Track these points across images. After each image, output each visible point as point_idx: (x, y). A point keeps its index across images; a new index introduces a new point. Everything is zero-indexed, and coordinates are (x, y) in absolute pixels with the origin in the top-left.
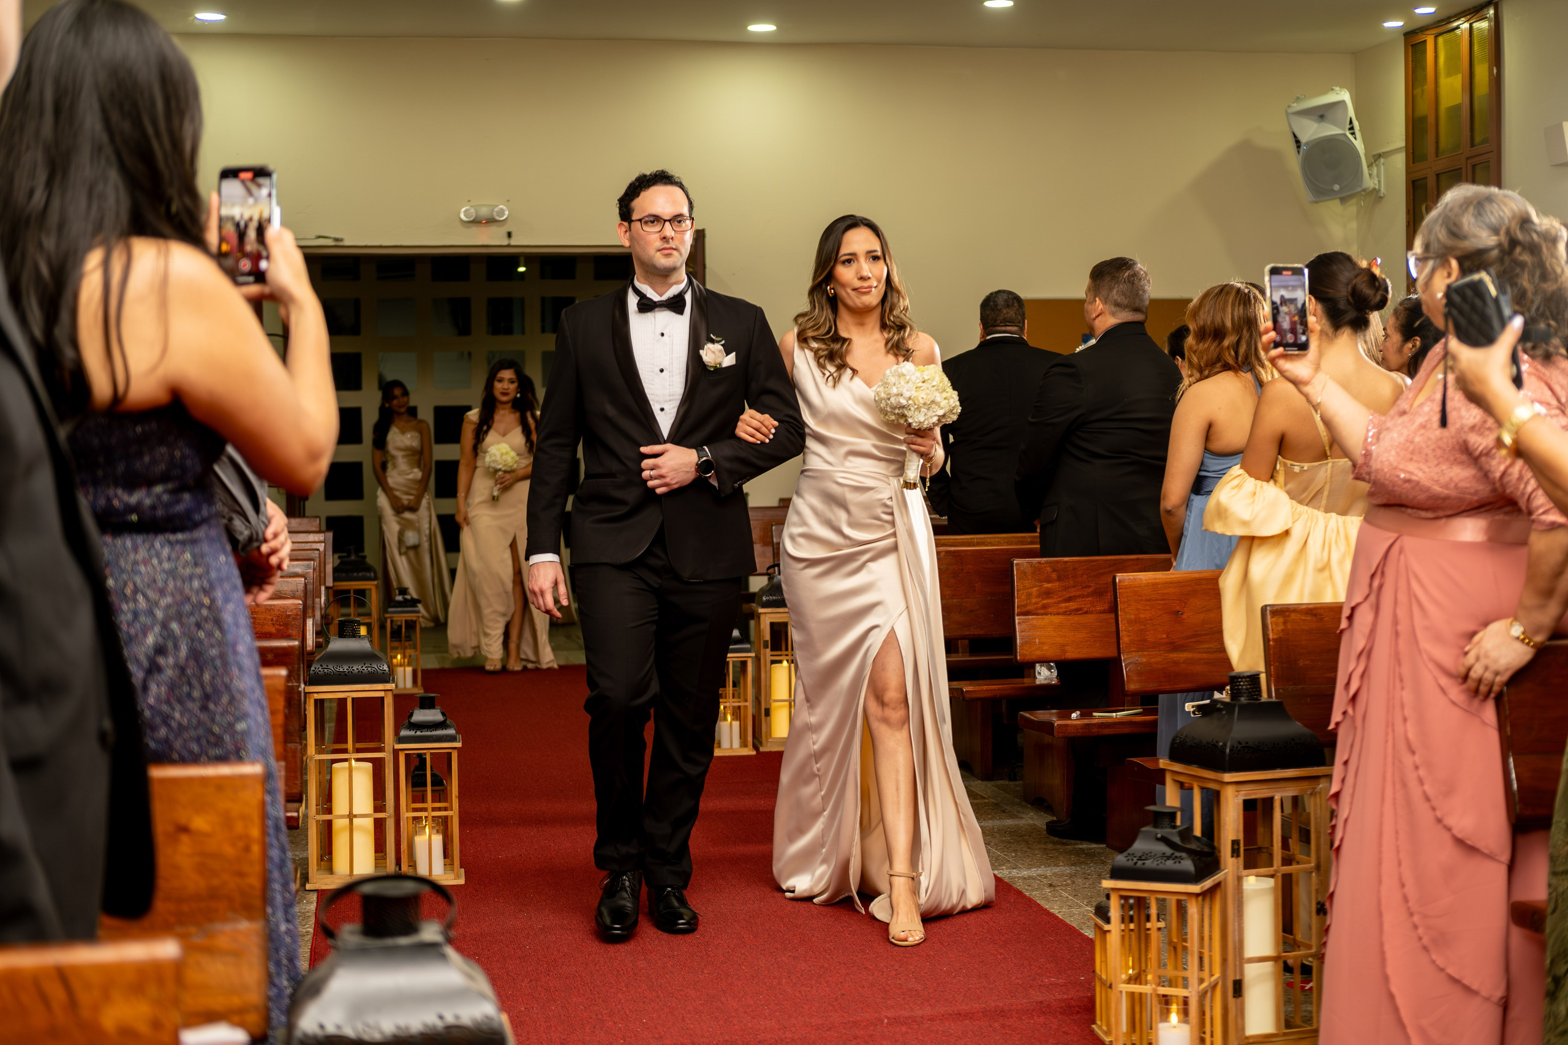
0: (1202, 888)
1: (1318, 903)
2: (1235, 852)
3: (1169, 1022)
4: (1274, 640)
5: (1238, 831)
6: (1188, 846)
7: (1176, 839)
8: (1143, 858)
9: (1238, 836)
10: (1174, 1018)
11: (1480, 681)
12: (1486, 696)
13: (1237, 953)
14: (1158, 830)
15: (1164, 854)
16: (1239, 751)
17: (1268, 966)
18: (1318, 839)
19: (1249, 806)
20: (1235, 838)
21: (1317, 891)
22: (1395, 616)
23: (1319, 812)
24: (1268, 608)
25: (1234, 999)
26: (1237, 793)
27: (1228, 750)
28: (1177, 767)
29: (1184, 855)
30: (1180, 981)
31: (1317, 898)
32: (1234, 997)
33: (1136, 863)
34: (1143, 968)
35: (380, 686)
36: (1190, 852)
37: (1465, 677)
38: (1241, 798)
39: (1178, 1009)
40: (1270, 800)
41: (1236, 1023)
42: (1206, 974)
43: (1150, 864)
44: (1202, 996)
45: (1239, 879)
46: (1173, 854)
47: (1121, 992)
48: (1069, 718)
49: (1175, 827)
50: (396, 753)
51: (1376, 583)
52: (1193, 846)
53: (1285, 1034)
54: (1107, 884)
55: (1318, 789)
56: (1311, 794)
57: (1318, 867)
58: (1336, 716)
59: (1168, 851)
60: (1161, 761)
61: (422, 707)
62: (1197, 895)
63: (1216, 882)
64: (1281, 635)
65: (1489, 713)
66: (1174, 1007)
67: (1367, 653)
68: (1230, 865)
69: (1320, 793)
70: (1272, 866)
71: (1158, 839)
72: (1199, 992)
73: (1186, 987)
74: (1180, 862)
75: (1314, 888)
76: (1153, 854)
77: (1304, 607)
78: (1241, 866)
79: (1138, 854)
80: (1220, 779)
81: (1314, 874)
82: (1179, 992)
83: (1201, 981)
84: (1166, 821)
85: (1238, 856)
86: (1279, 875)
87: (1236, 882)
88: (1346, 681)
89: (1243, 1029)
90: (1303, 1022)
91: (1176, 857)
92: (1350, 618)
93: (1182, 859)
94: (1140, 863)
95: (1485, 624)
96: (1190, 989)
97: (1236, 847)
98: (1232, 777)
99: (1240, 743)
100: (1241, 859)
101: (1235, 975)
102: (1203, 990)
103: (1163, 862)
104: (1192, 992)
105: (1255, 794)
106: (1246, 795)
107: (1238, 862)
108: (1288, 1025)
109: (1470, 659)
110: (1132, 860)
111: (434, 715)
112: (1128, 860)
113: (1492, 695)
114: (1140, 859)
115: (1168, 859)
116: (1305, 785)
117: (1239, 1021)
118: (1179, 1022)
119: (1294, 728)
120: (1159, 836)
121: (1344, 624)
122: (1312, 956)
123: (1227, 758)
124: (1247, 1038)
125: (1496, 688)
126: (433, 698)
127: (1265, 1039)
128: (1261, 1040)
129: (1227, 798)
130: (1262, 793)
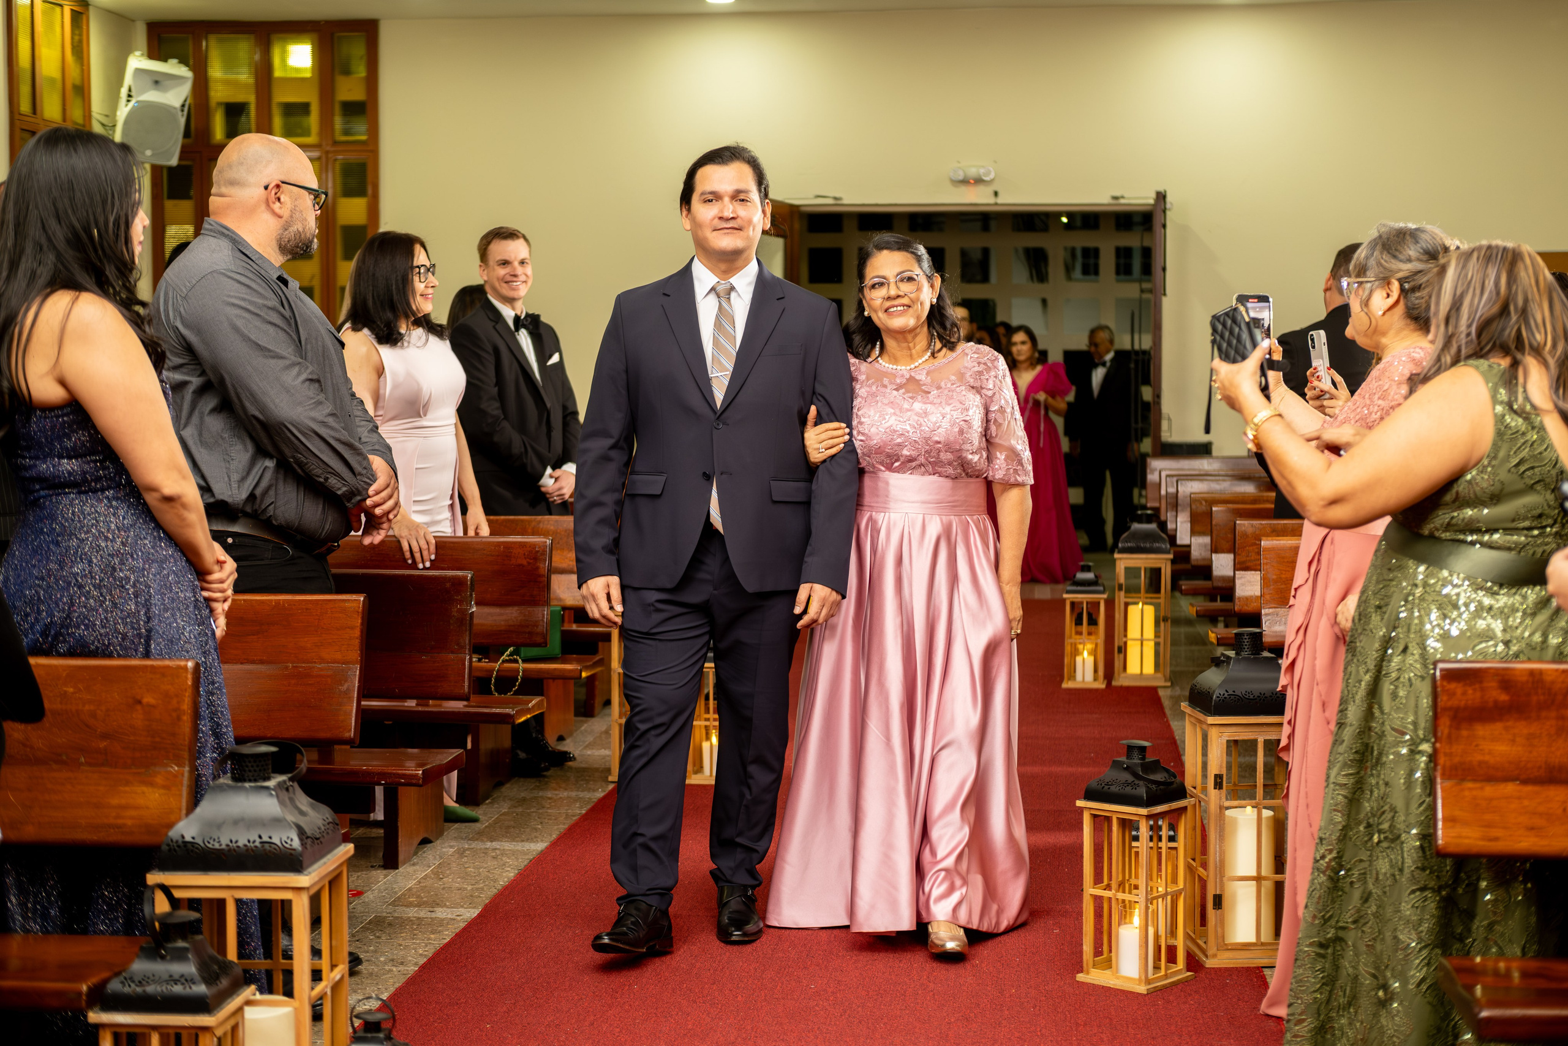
0: (1149, 811)
2: (1218, 786)
5: (1221, 766)
6: (1152, 777)
7: (1139, 769)
9: (1221, 771)
10: (1135, 920)
13: (1216, 872)
15: (1125, 782)
16: (1224, 697)
19: (1233, 745)
20: (1218, 772)
25: (1213, 911)
26: (1221, 734)
27: (1215, 697)
28: (1192, 712)
29: (1141, 782)
32: (1214, 909)
34: (1127, 878)
38: (1225, 738)
40: (1255, 742)
41: (1216, 932)
43: (1114, 789)
45: (1222, 808)
47: (1088, 894)
49: (1144, 758)
51: (1313, 569)
52: (1155, 776)
54: (1080, 803)
59: (1130, 778)
62: (1148, 818)
66: (1136, 911)
67: (1304, 629)
70: (1255, 799)
71: (1126, 768)
74: (1135, 788)
76: (1118, 782)
78: (1225, 799)
79: (1110, 780)
80: (1208, 722)
84: (1137, 754)
85: (1221, 788)
86: (1262, 806)
87: (1218, 811)
89: (1222, 937)
91: (1134, 784)
93: (1139, 787)
97: (1219, 780)
98: (1219, 720)
99: (1227, 691)
100: (1224, 793)
101: (1212, 890)
105: (1238, 735)
106: (1229, 736)
107: (1222, 795)
110: (1103, 785)
114: (1107, 784)
115: (1127, 786)
117: (1219, 930)
120: (1128, 765)
123: (1213, 704)
124: (1228, 945)
127: (1246, 947)
128: (1239, 947)
129: (1211, 738)
130: (1245, 735)
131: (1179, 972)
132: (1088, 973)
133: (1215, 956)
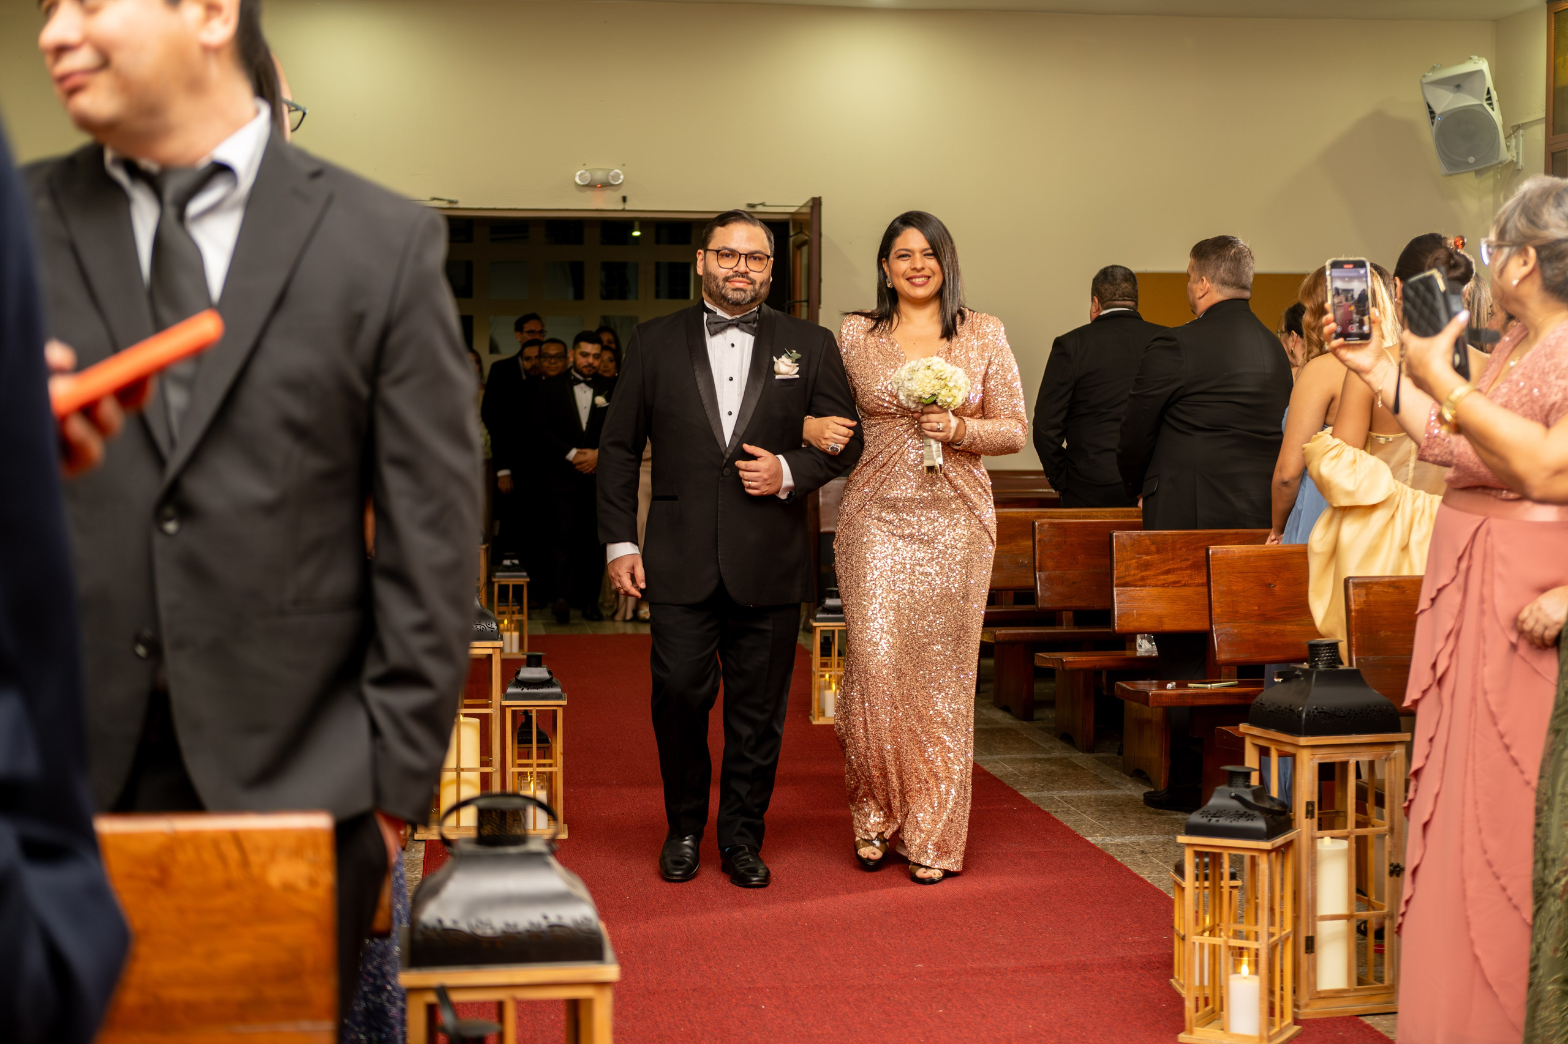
0: (1273, 845)
1: (1391, 865)
2: (1309, 814)
3: (1239, 973)
4: (1356, 611)
5: (1312, 793)
6: (1263, 806)
7: (1250, 798)
8: (1218, 815)
9: (1312, 798)
10: (1245, 969)
13: (1310, 911)
14: (1233, 789)
15: (1237, 811)
16: (1315, 716)
17: (1341, 925)
18: (1392, 802)
19: (1324, 768)
20: (1309, 800)
21: (1390, 852)
22: (1482, 593)
23: (1393, 776)
24: (1351, 581)
25: (1306, 955)
26: (1312, 757)
27: (1304, 715)
28: (1256, 731)
29: (1257, 813)
30: (1253, 935)
31: (1390, 860)
32: (1306, 953)
33: (1210, 820)
34: (1217, 922)
35: (490, 644)
36: (1264, 811)
38: (1316, 761)
39: (1249, 961)
40: (1344, 765)
41: (1308, 978)
42: (1276, 929)
43: (1223, 820)
44: (1272, 949)
45: (1313, 839)
46: (1245, 812)
47: (1194, 943)
48: (1165, 687)
49: (1249, 786)
50: (503, 708)
51: (1463, 565)
52: (1267, 805)
53: (1356, 990)
54: (1182, 839)
55: (1392, 756)
56: (1386, 760)
57: (1392, 830)
59: (1241, 808)
60: (1241, 725)
61: (529, 665)
62: (1269, 852)
63: (1288, 840)
64: (1363, 606)
66: (1245, 959)
67: (1456, 632)
68: (1304, 826)
69: (1395, 758)
70: (1345, 827)
71: (1233, 798)
72: (1268, 945)
73: (1257, 940)
74: (1252, 820)
75: (1387, 849)
76: (1226, 811)
77: (1387, 579)
78: (1316, 827)
79: (1213, 812)
80: (1296, 742)
81: (1387, 837)
82: (1251, 944)
83: (1272, 935)
84: (1240, 781)
85: (1312, 817)
86: (1353, 836)
87: (1310, 842)
89: (1315, 984)
90: (1375, 980)
91: (1249, 815)
93: (1255, 817)
94: (1214, 820)
96: (1260, 942)
97: (1310, 808)
98: (1308, 741)
99: (1316, 708)
100: (1315, 820)
101: (1308, 932)
102: (1273, 942)
103: (1237, 818)
104: (1262, 945)
105: (1330, 757)
106: (1321, 758)
107: (1312, 823)
108: (1360, 982)
110: (1206, 817)
111: (540, 673)
112: (1202, 817)
114: (1214, 816)
115: (1241, 816)
116: (1380, 750)
117: (1311, 976)
118: (1250, 974)
119: (1370, 695)
120: (1233, 794)
122: (1384, 917)
123: (1303, 723)
124: (1318, 992)
126: (541, 656)
127: (1336, 994)
128: (1332, 995)
129: (1302, 761)
130: (1336, 757)
131: (1287, 1026)
132: (1191, 1032)
133: (1307, 1005)
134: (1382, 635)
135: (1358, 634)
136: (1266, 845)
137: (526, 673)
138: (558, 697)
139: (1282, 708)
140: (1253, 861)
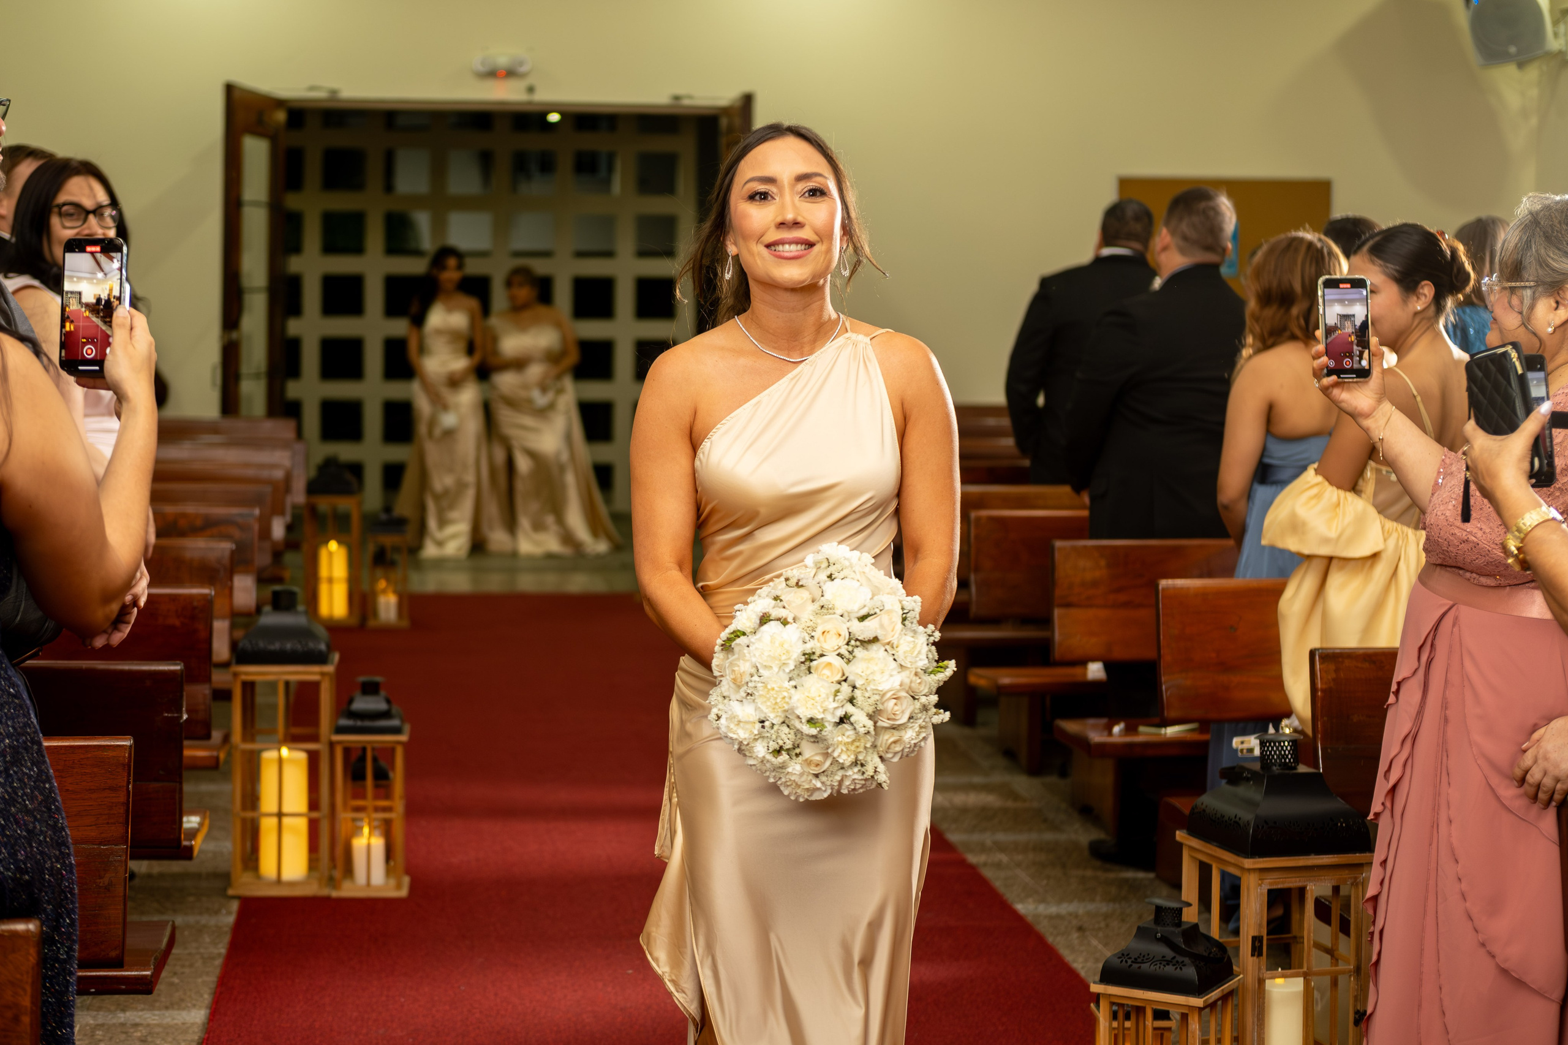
0: (1205, 1002)
1: (1356, 1011)
2: (1256, 951)
4: (1323, 690)
5: (1260, 926)
6: (1196, 950)
7: (1180, 939)
8: (1141, 959)
9: (1260, 932)
11: (1538, 786)
12: (1547, 804)
14: (1161, 927)
15: (1164, 957)
16: (1266, 832)
19: (1275, 896)
20: (1256, 934)
21: (1353, 997)
22: (1444, 698)
24: (1317, 653)
26: (1260, 882)
27: (1251, 828)
29: (1187, 958)
31: (1353, 1005)
33: (1132, 965)
35: (316, 669)
37: (1522, 781)
38: (1265, 887)
40: (1302, 891)
43: (1145, 967)
46: (1174, 958)
48: (1109, 729)
49: (1181, 923)
50: (332, 745)
51: (1424, 658)
52: (1203, 949)
54: (1098, 988)
55: (1359, 877)
56: (1352, 884)
57: (1356, 969)
58: (1376, 807)
59: (1169, 953)
60: (1178, 832)
61: (364, 693)
62: (1201, 1009)
63: (1228, 989)
64: (1332, 684)
65: (1549, 822)
67: (1412, 738)
68: (1249, 966)
71: (1160, 938)
74: (1181, 969)
75: (1350, 993)
76: (1151, 956)
78: (1264, 967)
79: (1136, 954)
80: (1240, 864)
81: (1354, 979)
84: (1170, 917)
85: (1260, 954)
87: (1256, 986)
88: (1386, 768)
91: (1177, 962)
92: (1397, 693)
93: (1184, 965)
94: (1137, 965)
95: (1549, 720)
97: (1257, 944)
98: (1255, 862)
99: (1266, 822)
103: (1162, 967)
105: (1283, 883)
106: (1271, 883)
107: (1259, 962)
109: (1528, 760)
110: (1126, 962)
111: (377, 703)
112: (1122, 961)
113: (1554, 804)
114: (1137, 960)
115: (1168, 964)
116: (1345, 874)
119: (1334, 806)
120: (1161, 933)
121: (1392, 699)
123: (1250, 839)
125: (1557, 797)
129: (1248, 889)
130: (1291, 882)
134: (1355, 720)
135: (1325, 718)
136: (1198, 1002)
137: (362, 704)
138: (397, 731)
139: (1226, 818)
140: (1184, 1017)
